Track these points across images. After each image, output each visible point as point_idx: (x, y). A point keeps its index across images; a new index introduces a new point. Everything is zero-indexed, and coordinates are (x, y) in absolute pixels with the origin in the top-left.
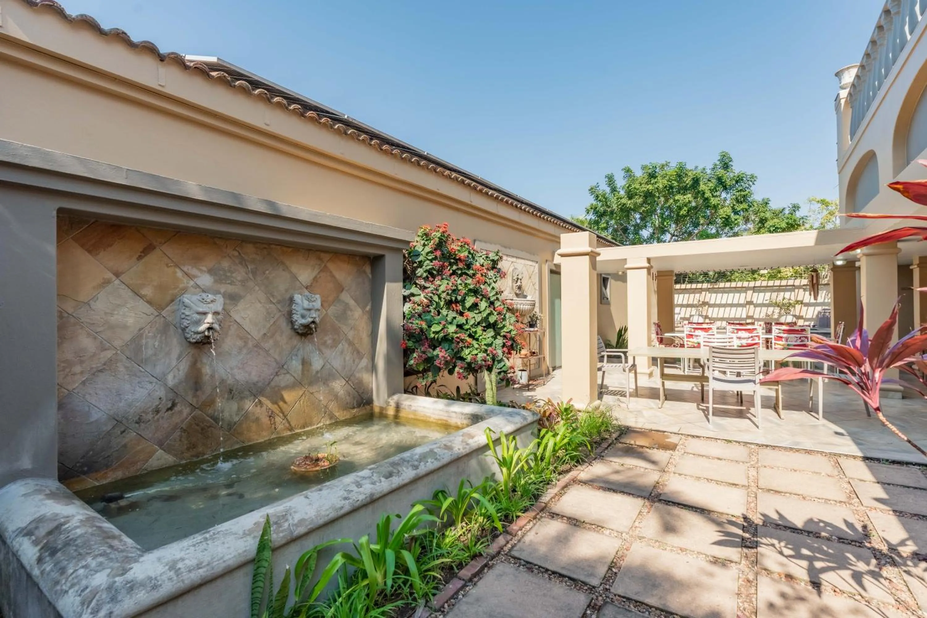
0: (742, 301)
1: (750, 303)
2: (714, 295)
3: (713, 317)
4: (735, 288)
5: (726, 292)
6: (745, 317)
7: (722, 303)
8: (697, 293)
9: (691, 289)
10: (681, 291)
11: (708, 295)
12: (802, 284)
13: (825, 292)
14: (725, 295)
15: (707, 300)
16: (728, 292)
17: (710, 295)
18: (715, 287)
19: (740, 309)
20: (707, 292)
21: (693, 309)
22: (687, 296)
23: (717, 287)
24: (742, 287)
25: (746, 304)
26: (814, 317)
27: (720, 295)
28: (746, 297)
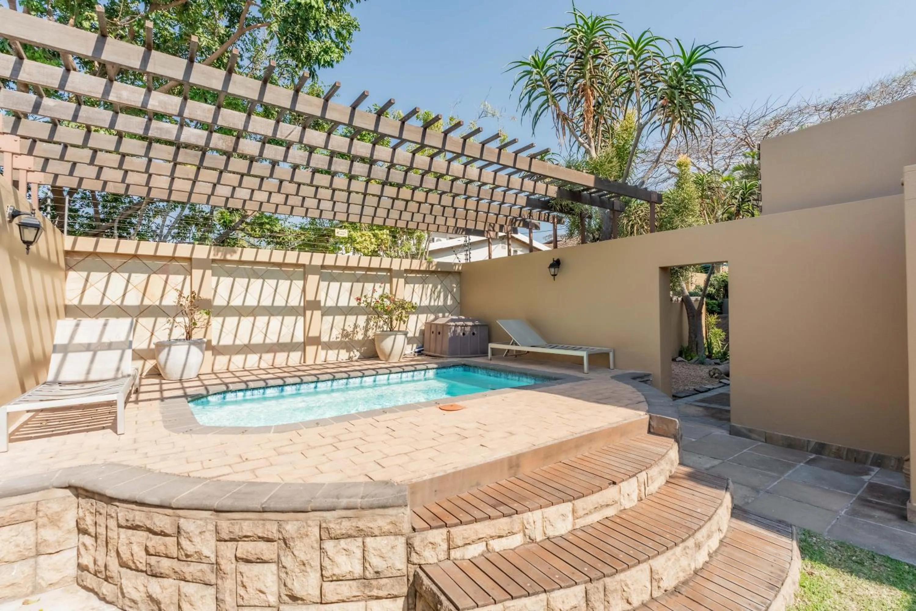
0: (295, 301)
1: (314, 305)
2: (226, 282)
3: (222, 343)
4: (279, 265)
5: (257, 276)
6: (302, 340)
7: (248, 303)
8: (177, 273)
9: (155, 257)
10: (118, 261)
11: (211, 280)
12: (403, 268)
13: (430, 286)
14: (256, 284)
15: (206, 294)
16: (263, 276)
17: (215, 279)
18: (229, 257)
19: (289, 320)
20: (209, 272)
21: (162, 321)
22: (139, 278)
23: (236, 257)
24: (297, 265)
25: (305, 309)
26: (417, 335)
27: (241, 282)
28: (304, 290)
